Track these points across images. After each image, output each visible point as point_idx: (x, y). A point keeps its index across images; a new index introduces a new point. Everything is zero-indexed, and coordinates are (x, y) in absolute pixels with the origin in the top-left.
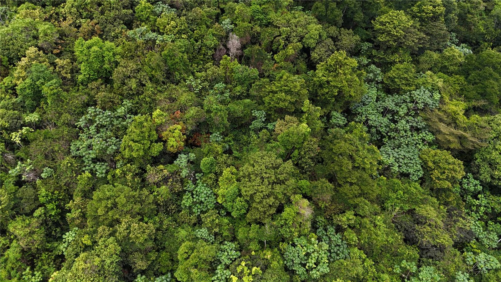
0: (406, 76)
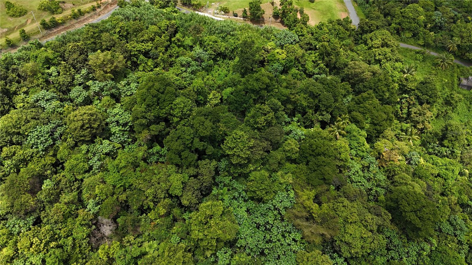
0: (263, 186)
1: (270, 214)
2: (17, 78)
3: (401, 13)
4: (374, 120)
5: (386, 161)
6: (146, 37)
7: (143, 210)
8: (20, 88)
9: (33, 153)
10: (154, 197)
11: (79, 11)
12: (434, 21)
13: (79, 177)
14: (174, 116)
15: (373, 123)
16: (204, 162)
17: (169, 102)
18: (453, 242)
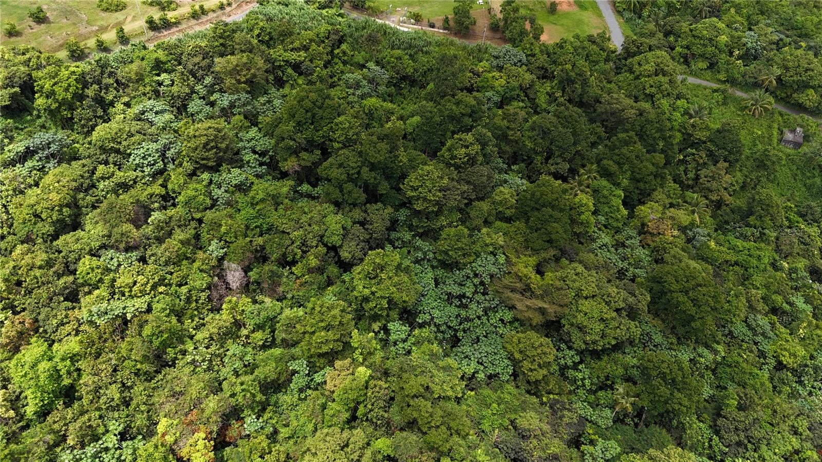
0: (460, 244)
1: (468, 283)
2: (115, 85)
3: (691, 30)
4: (634, 174)
5: (652, 234)
6: (297, 44)
7: (286, 262)
8: (120, 97)
9: (137, 177)
10: (303, 245)
11: (201, 7)
12: (744, 45)
13: (198, 216)
14: (335, 141)
15: (634, 179)
16: (375, 207)
17: (328, 121)
18: (751, 351)
